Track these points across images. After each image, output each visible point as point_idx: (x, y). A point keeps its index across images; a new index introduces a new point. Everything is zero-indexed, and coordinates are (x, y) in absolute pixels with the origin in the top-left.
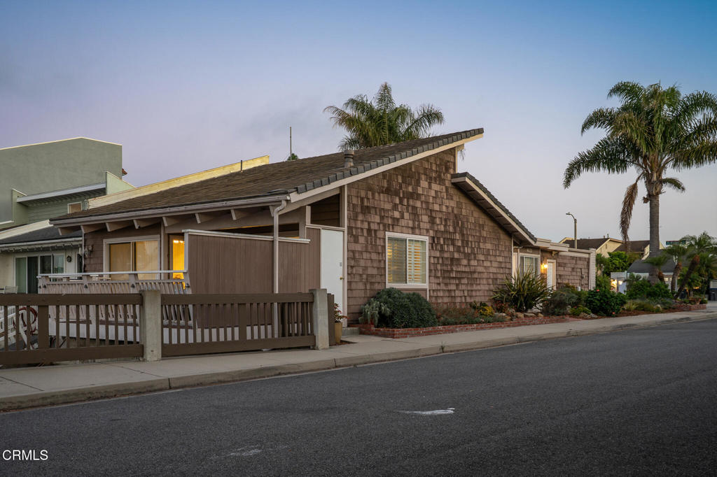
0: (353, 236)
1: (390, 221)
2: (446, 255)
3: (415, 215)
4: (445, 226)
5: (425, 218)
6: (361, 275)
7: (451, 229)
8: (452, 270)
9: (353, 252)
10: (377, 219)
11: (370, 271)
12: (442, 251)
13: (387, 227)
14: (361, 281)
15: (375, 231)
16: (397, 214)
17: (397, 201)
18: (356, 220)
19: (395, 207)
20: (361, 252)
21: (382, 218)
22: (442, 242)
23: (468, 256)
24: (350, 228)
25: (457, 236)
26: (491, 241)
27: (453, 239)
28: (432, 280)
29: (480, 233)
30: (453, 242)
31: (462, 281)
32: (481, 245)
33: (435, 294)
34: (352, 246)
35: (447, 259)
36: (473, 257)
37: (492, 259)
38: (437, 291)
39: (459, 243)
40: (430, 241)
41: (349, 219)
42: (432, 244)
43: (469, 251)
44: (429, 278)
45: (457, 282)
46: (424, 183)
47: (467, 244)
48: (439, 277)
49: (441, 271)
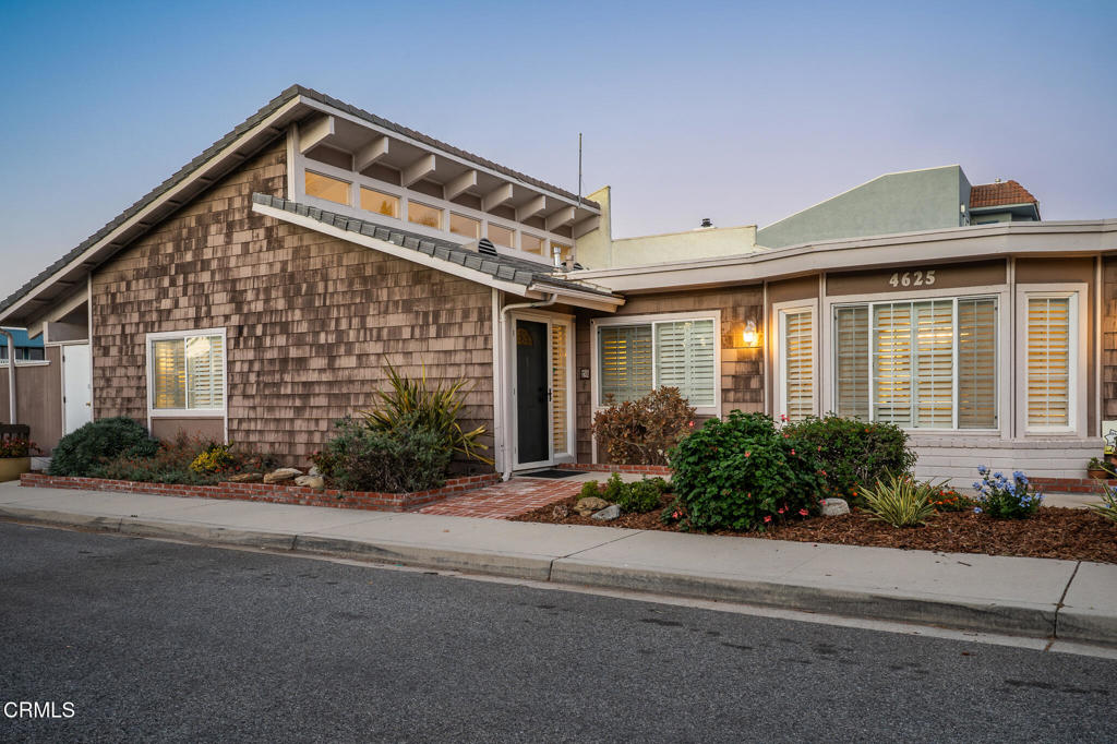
0: (101, 348)
1: (154, 317)
2: (269, 355)
3: (201, 296)
4: (267, 301)
5: (220, 297)
6: (113, 399)
7: (281, 304)
8: (282, 382)
9: (103, 369)
10: (135, 317)
11: (126, 393)
12: (259, 347)
13: (150, 327)
14: (114, 405)
15: (132, 336)
16: (166, 304)
17: (166, 282)
18: (104, 322)
19: (163, 293)
20: (113, 369)
21: (142, 315)
22: (259, 330)
23: (329, 352)
24: (97, 339)
25: (298, 315)
26: (407, 307)
27: (287, 323)
28: (238, 400)
29: (367, 295)
30: (285, 328)
31: (313, 401)
32: (371, 322)
33: (245, 426)
34: (101, 362)
35: (272, 361)
36: (342, 350)
37: (412, 346)
38: (249, 420)
39: (304, 327)
40: (232, 334)
41: (96, 327)
42: (238, 337)
43: (332, 339)
44: (230, 397)
45: (298, 403)
46: (216, 238)
47: (324, 326)
48: (253, 396)
49: (258, 383)
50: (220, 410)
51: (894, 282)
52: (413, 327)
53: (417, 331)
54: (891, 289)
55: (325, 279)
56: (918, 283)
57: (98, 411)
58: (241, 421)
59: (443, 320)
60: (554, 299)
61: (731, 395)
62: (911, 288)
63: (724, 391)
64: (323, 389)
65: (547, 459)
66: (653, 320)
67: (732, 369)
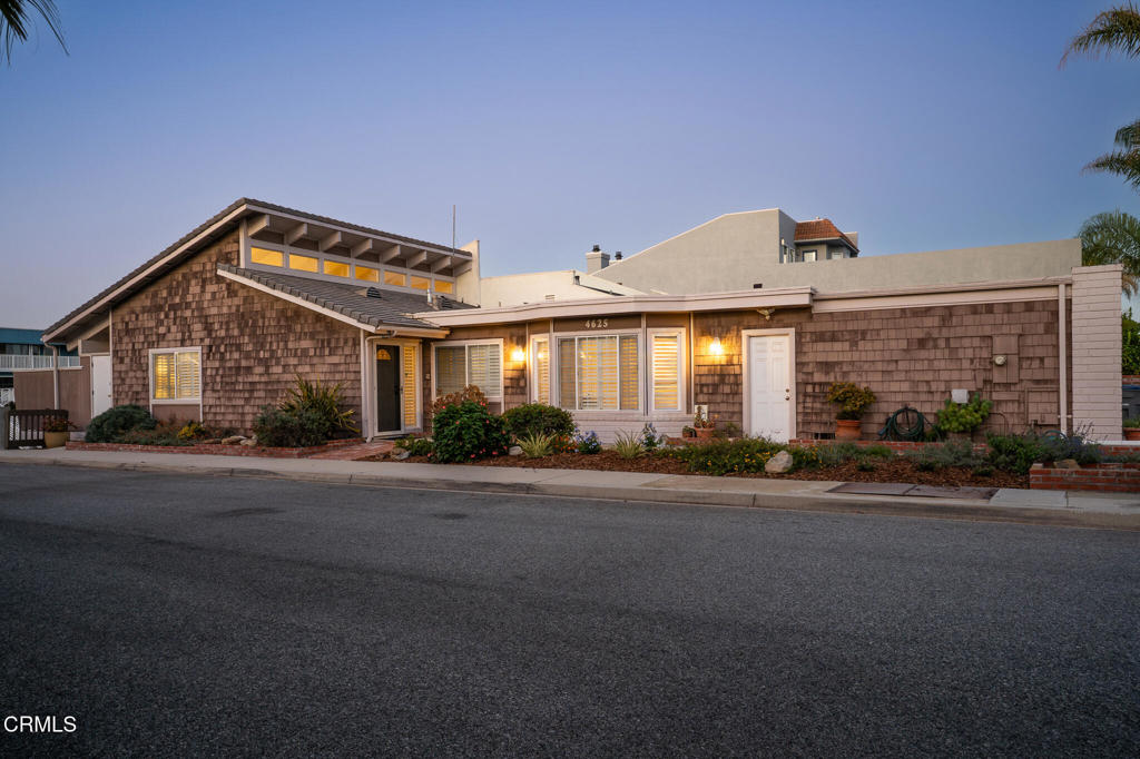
0: (118, 358)
1: (154, 338)
2: (228, 364)
3: (185, 326)
4: (227, 330)
5: (197, 327)
6: (127, 393)
7: (236, 332)
8: (237, 382)
9: (120, 372)
10: (142, 338)
11: (135, 389)
12: (222, 359)
13: (151, 345)
14: (127, 396)
15: (140, 350)
16: (162, 330)
17: (162, 316)
18: (120, 340)
19: (161, 322)
20: (126, 372)
21: (146, 337)
22: (222, 349)
23: (266, 363)
24: (115, 352)
25: (246, 339)
26: (312, 336)
27: (240, 344)
28: (209, 393)
29: (289, 329)
30: (239, 347)
31: (256, 394)
32: (291, 345)
33: (213, 410)
34: (118, 367)
35: (230, 368)
36: (274, 361)
37: (315, 360)
38: (216, 406)
39: (250, 348)
40: (205, 351)
41: (115, 344)
42: (209, 354)
43: (267, 355)
44: (204, 391)
45: (247, 395)
46: (195, 288)
47: (262, 347)
48: (218, 391)
49: (222, 382)
50: (198, 400)
51: (588, 325)
52: (315, 349)
53: (318, 351)
54: (587, 329)
55: (263, 318)
56: (600, 326)
57: (116, 400)
58: (211, 407)
59: (333, 345)
60: (395, 333)
61: (510, 390)
62: (596, 329)
63: (506, 387)
64: (262, 386)
65: (400, 429)
66: (467, 343)
67: (510, 374)
